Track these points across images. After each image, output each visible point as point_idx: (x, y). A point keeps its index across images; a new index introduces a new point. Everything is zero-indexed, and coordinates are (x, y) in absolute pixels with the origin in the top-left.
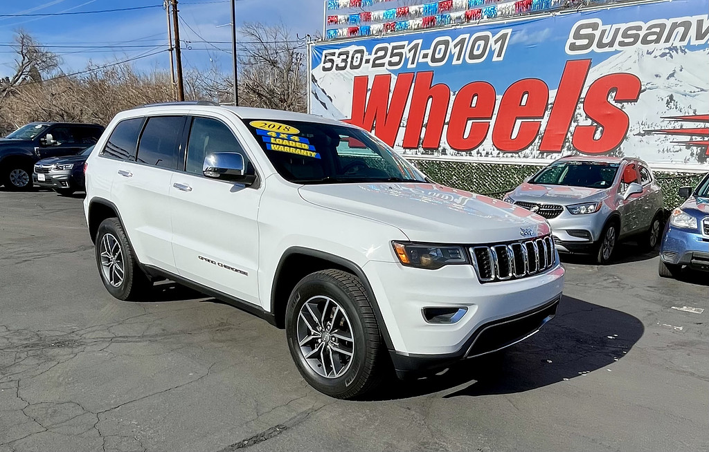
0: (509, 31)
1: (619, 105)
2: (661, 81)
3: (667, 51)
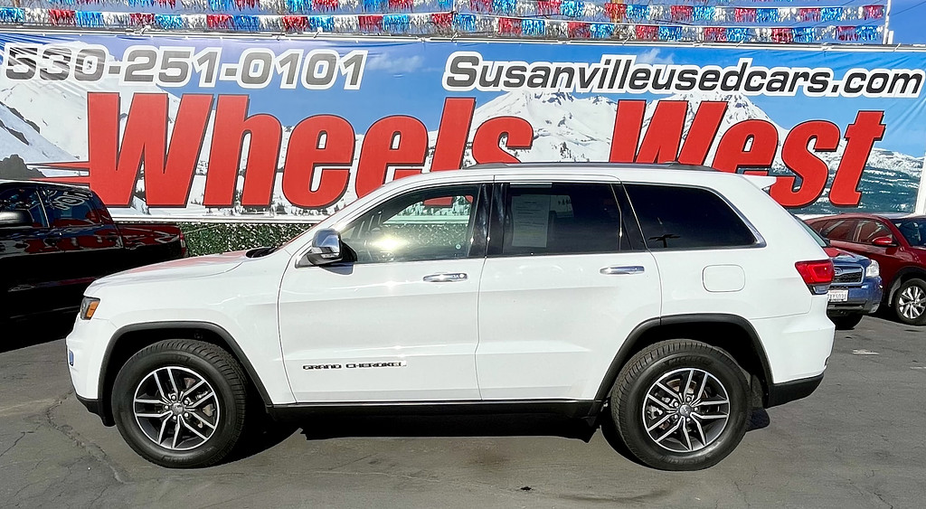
0: (364, 52)
1: (512, 153)
2: (552, 128)
3: (555, 96)
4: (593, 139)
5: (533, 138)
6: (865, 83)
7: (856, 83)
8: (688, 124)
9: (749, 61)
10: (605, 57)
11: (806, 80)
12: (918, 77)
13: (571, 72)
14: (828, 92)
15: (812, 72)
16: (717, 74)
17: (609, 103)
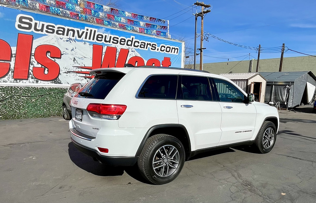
1: (53, 59)
2: (69, 52)
3: (69, 40)
4: (85, 57)
5: (61, 55)
6: (165, 49)
7: (163, 49)
8: (117, 56)
9: (134, 37)
10: (86, 28)
11: (150, 46)
12: (177, 49)
13: (74, 31)
14: (156, 50)
15: (152, 44)
16: (125, 40)
17: (90, 45)
